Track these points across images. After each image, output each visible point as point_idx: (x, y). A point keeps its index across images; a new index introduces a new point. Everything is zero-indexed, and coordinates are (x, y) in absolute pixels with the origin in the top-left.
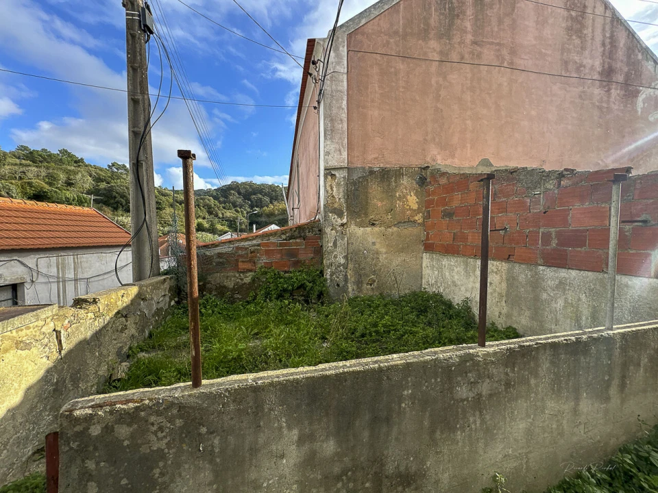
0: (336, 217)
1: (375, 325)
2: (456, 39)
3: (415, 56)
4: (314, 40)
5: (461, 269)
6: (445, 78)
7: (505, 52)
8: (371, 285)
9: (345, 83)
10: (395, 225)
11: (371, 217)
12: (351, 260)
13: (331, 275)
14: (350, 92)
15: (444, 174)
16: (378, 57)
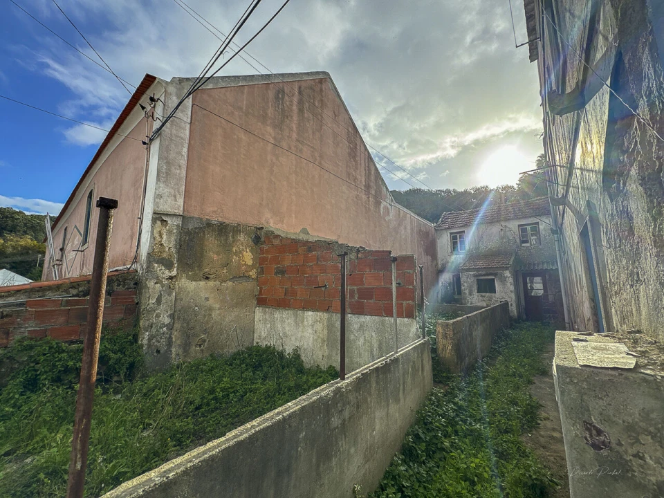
0: (163, 268)
1: (212, 391)
2: (286, 133)
3: (255, 133)
4: (155, 78)
5: (291, 321)
6: (277, 159)
7: (316, 154)
8: (200, 346)
9: (187, 132)
10: (230, 280)
11: (206, 270)
12: (179, 318)
13: (149, 340)
14: (192, 142)
15: (277, 236)
16: (223, 121)
